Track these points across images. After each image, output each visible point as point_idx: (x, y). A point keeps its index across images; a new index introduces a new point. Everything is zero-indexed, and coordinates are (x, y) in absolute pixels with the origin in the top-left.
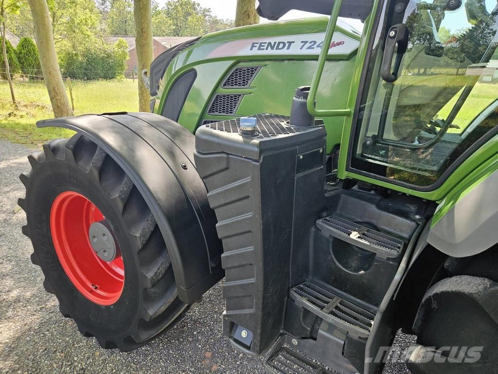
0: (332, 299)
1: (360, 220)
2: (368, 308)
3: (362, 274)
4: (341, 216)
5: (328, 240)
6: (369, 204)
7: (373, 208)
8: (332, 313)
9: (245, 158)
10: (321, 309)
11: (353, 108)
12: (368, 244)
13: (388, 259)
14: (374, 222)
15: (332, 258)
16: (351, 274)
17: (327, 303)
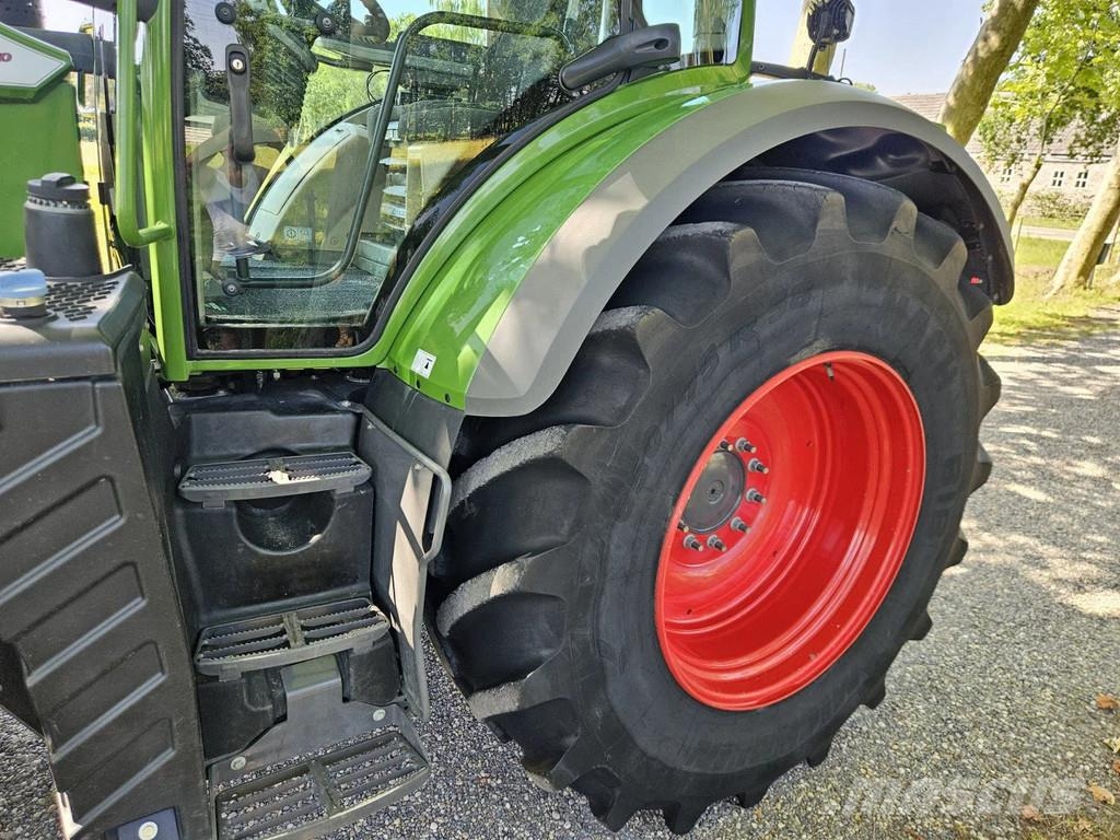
0: (282, 622)
1: (249, 451)
2: (342, 595)
3: (318, 542)
4: (207, 459)
5: (227, 515)
6: (257, 412)
7: (267, 417)
8: (308, 641)
9: (57, 381)
10: (289, 647)
11: (173, 219)
12: (317, 479)
13: (357, 488)
14: (278, 442)
15: (246, 547)
16: (295, 555)
17: (283, 632)
